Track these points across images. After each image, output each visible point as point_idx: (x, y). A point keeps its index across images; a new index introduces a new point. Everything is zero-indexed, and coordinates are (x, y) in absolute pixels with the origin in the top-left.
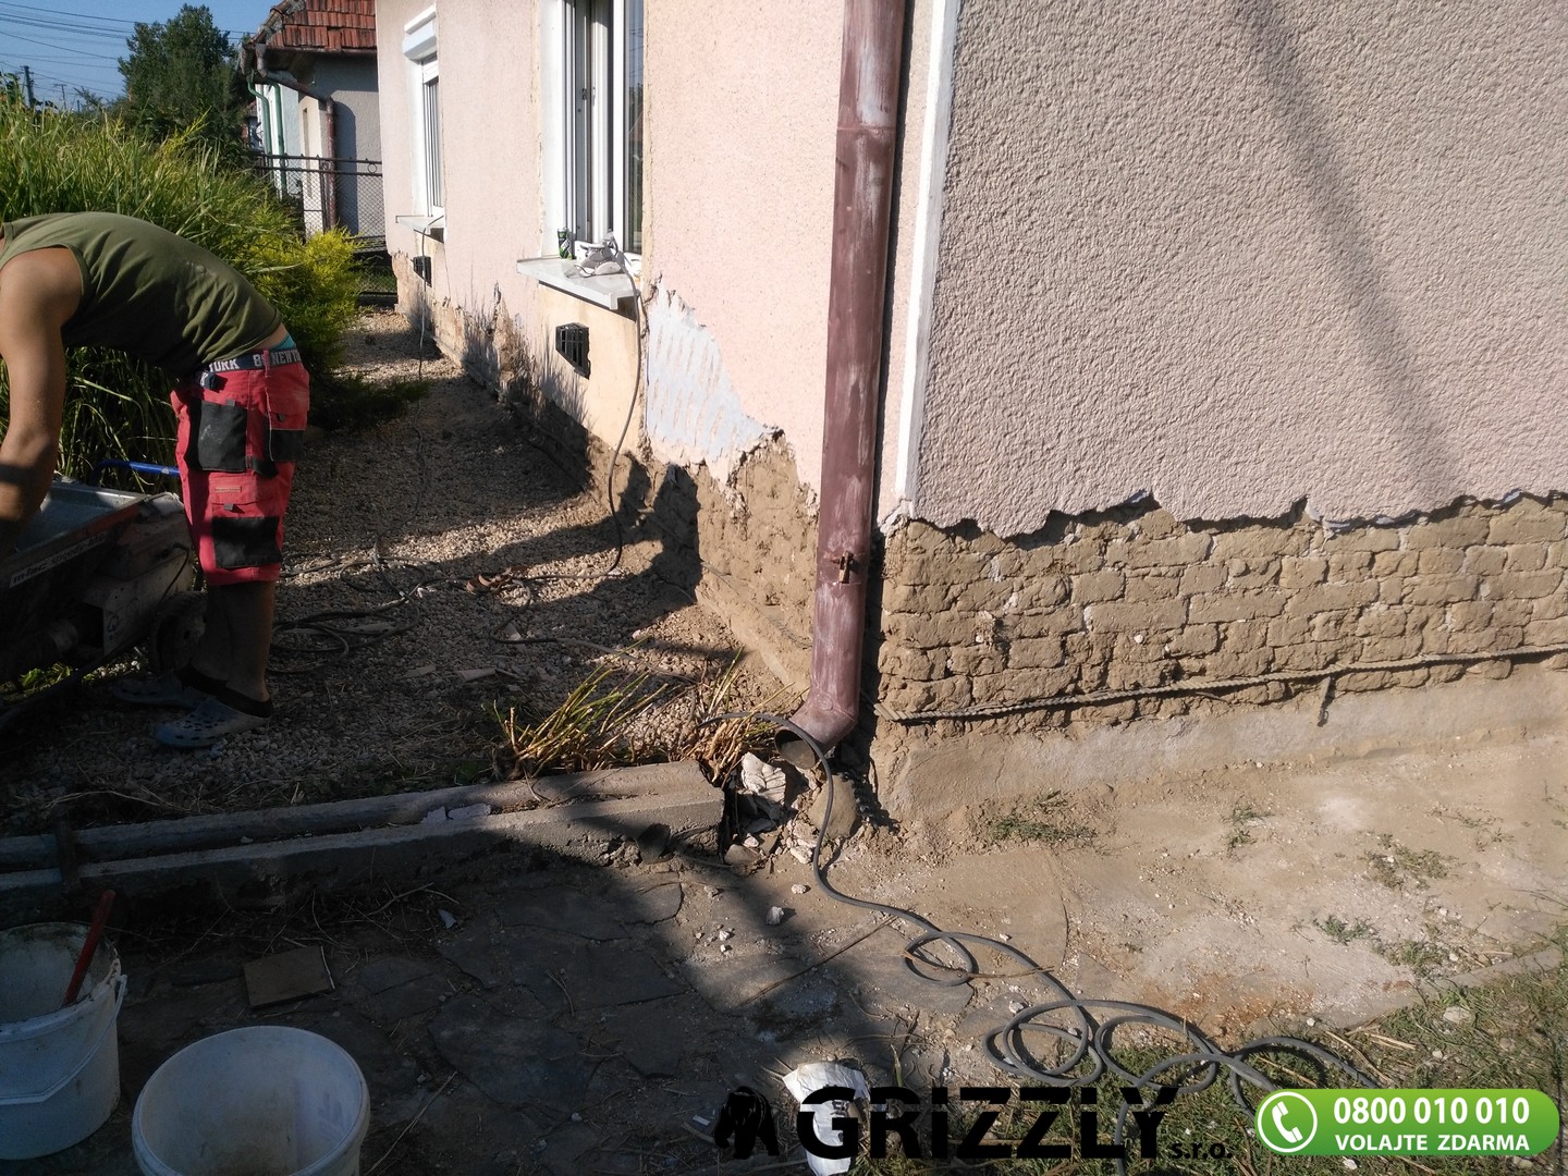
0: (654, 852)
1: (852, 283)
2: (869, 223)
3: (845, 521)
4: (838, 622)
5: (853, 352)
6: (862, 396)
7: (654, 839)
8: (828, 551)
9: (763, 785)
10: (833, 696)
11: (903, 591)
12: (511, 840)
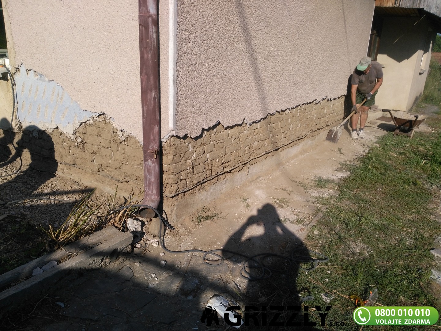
0: (114, 258)
1: (151, 64)
2: (154, 45)
3: (154, 140)
4: (155, 171)
5: (153, 86)
6: (156, 100)
7: (114, 254)
8: (150, 149)
9: (135, 227)
10: (155, 194)
11: (171, 158)
12: (71, 269)
